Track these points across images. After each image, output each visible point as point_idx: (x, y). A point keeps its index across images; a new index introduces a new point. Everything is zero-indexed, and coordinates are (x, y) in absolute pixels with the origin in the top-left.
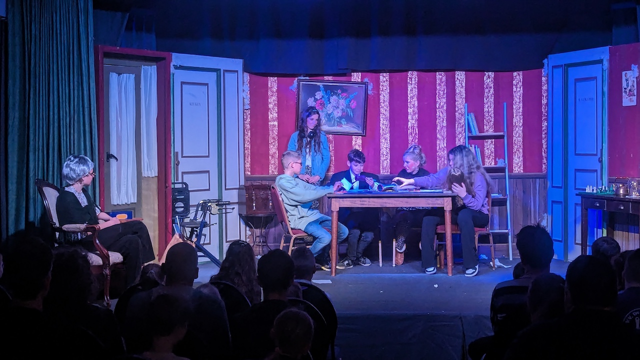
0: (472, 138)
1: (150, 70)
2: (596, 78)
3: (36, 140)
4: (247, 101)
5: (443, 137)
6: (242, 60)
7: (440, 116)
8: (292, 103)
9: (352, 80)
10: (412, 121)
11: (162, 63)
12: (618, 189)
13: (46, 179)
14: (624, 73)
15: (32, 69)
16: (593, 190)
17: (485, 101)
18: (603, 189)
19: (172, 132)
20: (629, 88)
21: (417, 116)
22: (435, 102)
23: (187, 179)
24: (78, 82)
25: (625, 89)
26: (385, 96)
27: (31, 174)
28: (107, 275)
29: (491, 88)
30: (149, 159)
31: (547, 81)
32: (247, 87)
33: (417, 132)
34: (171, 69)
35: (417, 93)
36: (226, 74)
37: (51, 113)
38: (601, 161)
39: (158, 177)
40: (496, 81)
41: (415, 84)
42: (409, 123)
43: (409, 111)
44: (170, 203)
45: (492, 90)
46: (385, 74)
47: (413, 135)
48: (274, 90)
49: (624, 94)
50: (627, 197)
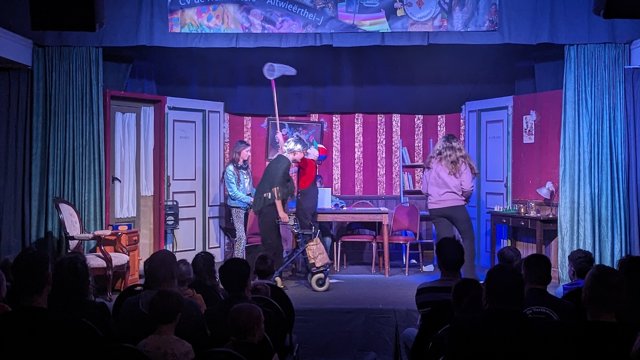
0: (405, 167)
1: (148, 110)
2: (502, 121)
3: (55, 167)
4: (227, 136)
5: (382, 166)
6: (223, 103)
7: (380, 149)
8: (264, 137)
9: (311, 120)
10: (358, 153)
11: (159, 105)
12: (520, 209)
13: (62, 197)
14: (524, 117)
15: (52, 109)
16: (500, 209)
17: (416, 138)
18: (508, 208)
19: (166, 160)
20: (529, 129)
21: (362, 149)
22: (377, 138)
23: (177, 197)
24: (90, 120)
25: (526, 129)
26: (337, 133)
27: (50, 193)
28: (110, 275)
29: (420, 127)
30: (146, 181)
31: (465, 122)
32: (227, 125)
33: (362, 162)
34: (166, 110)
35: (362, 131)
36: (210, 114)
37: (67, 144)
38: (506, 186)
39: (154, 196)
40: (424, 122)
41: (360, 124)
42: (356, 154)
43: (356, 145)
44: (163, 218)
45: (421, 129)
46: (337, 116)
47: (359, 164)
48: (249, 127)
49: (524, 134)
50: (526, 215)
